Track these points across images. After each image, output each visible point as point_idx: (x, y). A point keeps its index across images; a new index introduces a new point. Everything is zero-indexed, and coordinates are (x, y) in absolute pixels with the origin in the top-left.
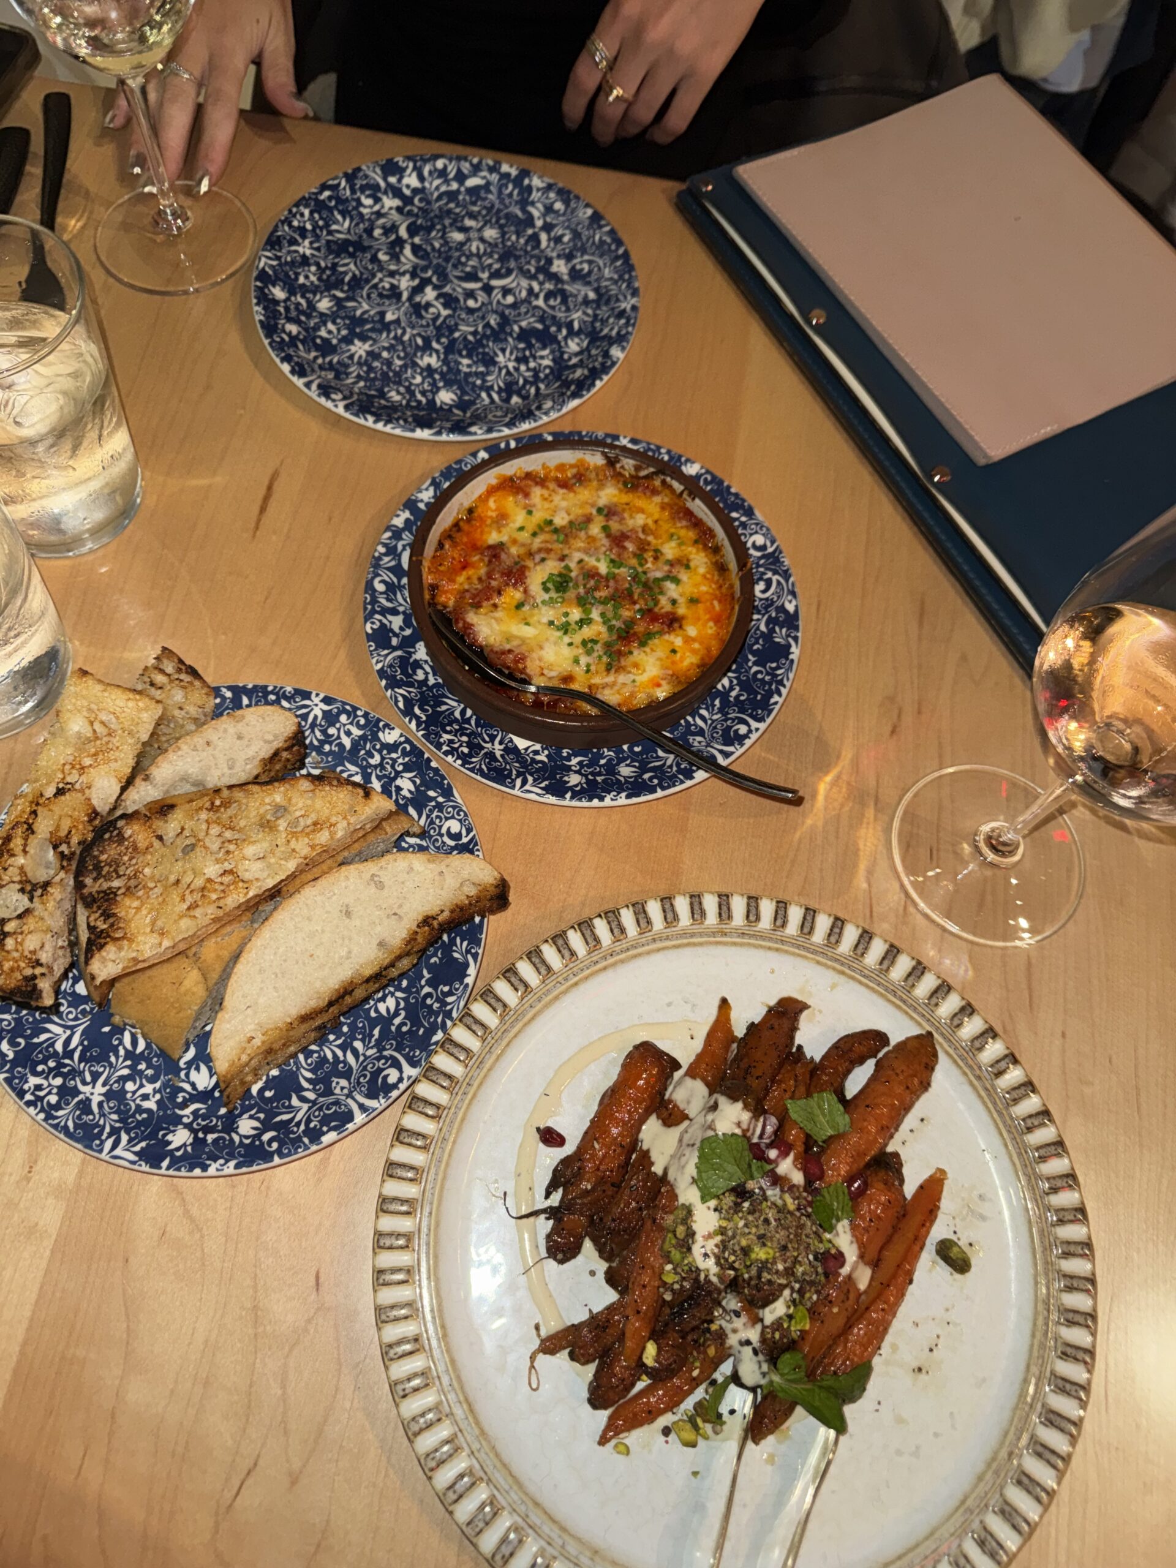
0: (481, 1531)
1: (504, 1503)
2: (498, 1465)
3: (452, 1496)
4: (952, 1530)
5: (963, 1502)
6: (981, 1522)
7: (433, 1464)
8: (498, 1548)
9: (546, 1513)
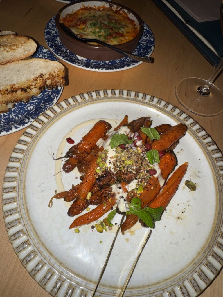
0: (21, 251)
1: (32, 243)
2: (33, 230)
3: (13, 238)
4: (189, 270)
5: (193, 261)
6: (200, 268)
7: (9, 226)
8: (26, 257)
9: (46, 248)
